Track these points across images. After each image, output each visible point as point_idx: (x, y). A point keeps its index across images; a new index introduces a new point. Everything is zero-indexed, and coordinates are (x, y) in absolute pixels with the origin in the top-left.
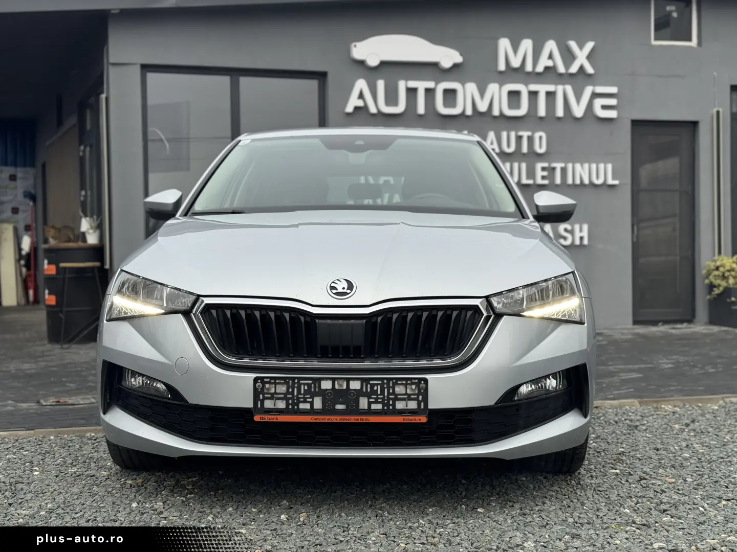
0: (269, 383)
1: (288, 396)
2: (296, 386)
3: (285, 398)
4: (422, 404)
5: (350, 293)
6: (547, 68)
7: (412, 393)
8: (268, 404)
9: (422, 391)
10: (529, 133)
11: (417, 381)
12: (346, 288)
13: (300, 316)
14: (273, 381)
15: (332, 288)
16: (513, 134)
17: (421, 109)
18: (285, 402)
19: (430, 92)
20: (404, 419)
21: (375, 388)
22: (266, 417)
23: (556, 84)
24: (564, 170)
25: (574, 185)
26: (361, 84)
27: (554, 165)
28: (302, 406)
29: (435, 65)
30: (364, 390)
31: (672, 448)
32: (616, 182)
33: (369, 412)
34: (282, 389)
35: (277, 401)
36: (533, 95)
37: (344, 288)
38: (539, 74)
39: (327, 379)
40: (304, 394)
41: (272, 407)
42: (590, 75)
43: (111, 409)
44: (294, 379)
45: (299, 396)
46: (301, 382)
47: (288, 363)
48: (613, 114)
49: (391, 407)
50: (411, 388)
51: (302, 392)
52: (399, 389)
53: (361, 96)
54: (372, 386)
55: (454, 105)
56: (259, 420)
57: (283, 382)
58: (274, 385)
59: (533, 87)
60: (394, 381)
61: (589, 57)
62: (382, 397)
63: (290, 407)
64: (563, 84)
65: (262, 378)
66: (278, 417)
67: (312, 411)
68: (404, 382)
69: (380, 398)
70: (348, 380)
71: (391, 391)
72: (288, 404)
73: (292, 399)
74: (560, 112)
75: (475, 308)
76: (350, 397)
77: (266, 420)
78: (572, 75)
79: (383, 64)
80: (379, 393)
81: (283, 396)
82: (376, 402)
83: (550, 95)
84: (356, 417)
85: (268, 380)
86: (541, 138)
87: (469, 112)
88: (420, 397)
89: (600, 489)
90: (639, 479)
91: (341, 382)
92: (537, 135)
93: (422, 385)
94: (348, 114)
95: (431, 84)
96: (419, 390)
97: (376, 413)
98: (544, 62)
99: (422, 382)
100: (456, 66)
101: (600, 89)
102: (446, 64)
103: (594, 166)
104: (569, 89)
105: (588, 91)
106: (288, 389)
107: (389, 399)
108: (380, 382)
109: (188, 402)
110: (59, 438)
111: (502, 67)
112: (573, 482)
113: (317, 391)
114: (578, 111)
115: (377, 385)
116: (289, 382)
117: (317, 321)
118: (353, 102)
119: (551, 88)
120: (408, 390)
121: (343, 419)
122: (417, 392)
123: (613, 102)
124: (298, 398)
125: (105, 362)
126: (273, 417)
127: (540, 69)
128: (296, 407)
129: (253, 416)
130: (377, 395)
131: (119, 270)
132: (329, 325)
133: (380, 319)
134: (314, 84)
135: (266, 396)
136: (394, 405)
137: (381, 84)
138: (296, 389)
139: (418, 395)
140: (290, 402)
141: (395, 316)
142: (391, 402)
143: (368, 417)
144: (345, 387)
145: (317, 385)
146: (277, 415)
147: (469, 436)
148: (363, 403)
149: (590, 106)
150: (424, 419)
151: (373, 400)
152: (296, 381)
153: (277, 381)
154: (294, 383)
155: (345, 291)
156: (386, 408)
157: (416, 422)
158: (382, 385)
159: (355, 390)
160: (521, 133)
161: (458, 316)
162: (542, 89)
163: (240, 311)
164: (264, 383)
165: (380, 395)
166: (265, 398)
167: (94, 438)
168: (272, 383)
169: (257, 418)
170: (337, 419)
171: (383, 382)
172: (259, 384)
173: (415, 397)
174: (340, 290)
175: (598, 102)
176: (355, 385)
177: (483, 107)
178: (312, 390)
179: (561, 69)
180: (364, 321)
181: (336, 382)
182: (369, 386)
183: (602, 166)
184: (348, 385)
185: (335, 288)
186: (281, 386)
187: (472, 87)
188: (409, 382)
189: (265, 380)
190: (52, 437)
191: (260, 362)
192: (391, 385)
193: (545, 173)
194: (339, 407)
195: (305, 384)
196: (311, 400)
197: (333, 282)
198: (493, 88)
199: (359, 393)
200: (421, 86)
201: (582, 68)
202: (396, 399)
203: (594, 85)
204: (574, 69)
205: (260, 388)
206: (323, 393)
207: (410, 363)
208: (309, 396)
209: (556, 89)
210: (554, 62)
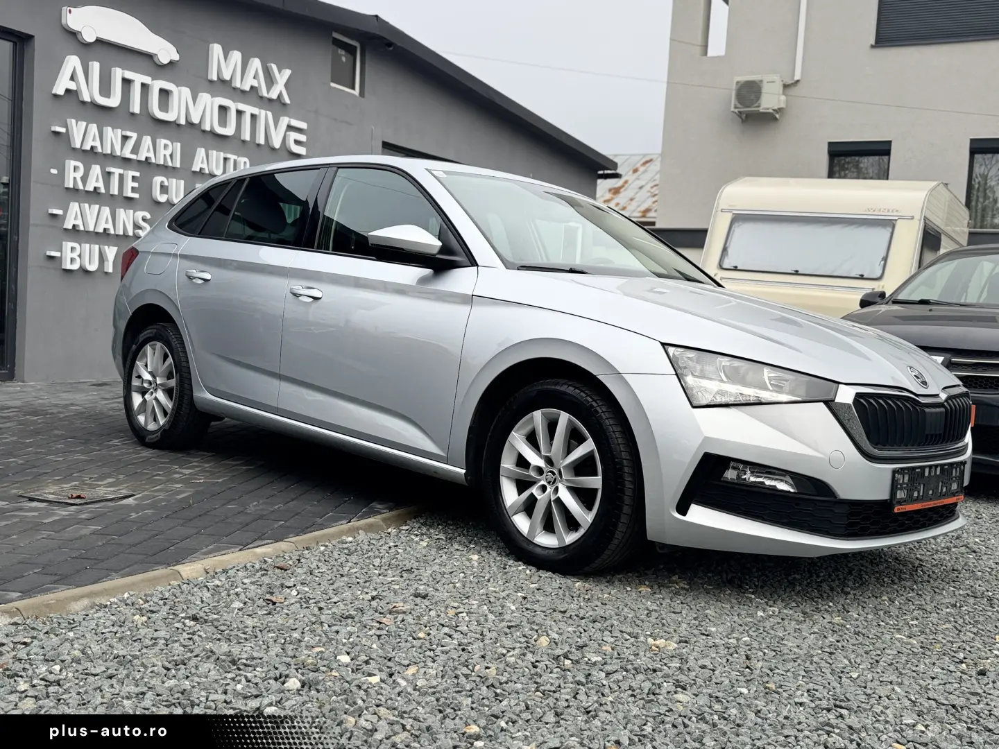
0: (900, 473)
1: (909, 485)
3: (907, 488)
4: (960, 484)
5: (927, 382)
6: (252, 88)
7: (958, 475)
8: (899, 495)
9: (962, 473)
10: (235, 157)
11: (960, 463)
13: (914, 406)
14: (902, 471)
16: (222, 155)
17: (136, 107)
18: (906, 491)
19: (145, 88)
20: (956, 499)
22: (900, 507)
23: (260, 108)
26: (74, 62)
28: (914, 494)
30: (941, 475)
33: (941, 495)
34: (906, 479)
36: (239, 113)
37: (921, 377)
38: (243, 92)
39: (928, 466)
40: (917, 483)
42: (284, 104)
46: (916, 470)
48: (301, 150)
49: (949, 489)
53: (74, 77)
54: (945, 470)
55: (167, 110)
57: (907, 471)
59: (242, 107)
61: (287, 85)
63: (909, 496)
64: (266, 110)
65: (897, 469)
67: (919, 500)
68: (956, 466)
73: (911, 487)
74: (262, 141)
76: (935, 483)
77: (900, 511)
78: (270, 100)
79: (99, 41)
81: (906, 485)
83: (254, 118)
85: (900, 470)
86: (245, 163)
87: (183, 122)
92: (243, 160)
93: (962, 468)
94: (58, 96)
95: (147, 80)
96: (960, 472)
98: (250, 81)
99: (962, 465)
100: (171, 63)
101: (293, 122)
104: (269, 114)
105: (284, 121)
108: (947, 467)
111: (215, 78)
114: (277, 144)
116: (910, 471)
117: (925, 409)
118: (64, 83)
119: (255, 111)
123: (303, 138)
125: (706, 455)
126: (903, 507)
127: (246, 87)
132: (931, 414)
133: (949, 407)
135: (898, 486)
136: (951, 487)
137: (95, 67)
140: (909, 491)
141: (952, 403)
142: (950, 485)
144: (934, 473)
146: (906, 505)
148: (940, 487)
149: (285, 138)
150: (962, 498)
155: (923, 379)
156: (947, 491)
158: (948, 470)
159: (937, 476)
160: (229, 156)
162: (249, 110)
166: (897, 489)
169: (896, 510)
172: (895, 475)
173: (958, 478)
175: (294, 136)
176: (938, 471)
177: (196, 120)
179: (265, 94)
181: (931, 469)
186: (906, 476)
187: (186, 92)
194: (930, 492)
196: (919, 488)
198: (205, 98)
199: (939, 478)
200: (138, 79)
201: (280, 96)
202: (952, 481)
203: (289, 116)
204: (274, 96)
205: (896, 478)
206: (924, 481)
209: (260, 113)
210: (259, 83)
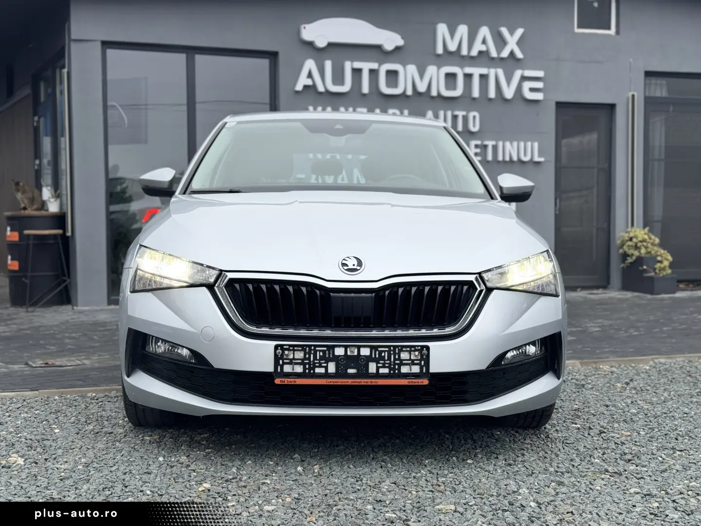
0: (288, 350)
1: (305, 361)
2: (312, 352)
3: (302, 363)
4: (424, 368)
5: (359, 269)
6: (480, 52)
7: (415, 358)
8: (287, 369)
9: (424, 357)
10: (464, 113)
11: (419, 348)
12: (356, 265)
13: (316, 290)
14: (291, 348)
15: (344, 265)
16: (449, 114)
17: (365, 89)
18: (302, 366)
19: (373, 73)
20: (409, 382)
21: (383, 354)
22: (286, 380)
23: (489, 67)
24: (495, 148)
25: (504, 162)
26: (310, 64)
27: (486, 143)
28: (318, 370)
29: (379, 47)
30: (373, 356)
31: (619, 405)
32: (542, 159)
33: (377, 375)
34: (300, 355)
35: (295, 366)
36: (468, 77)
37: (354, 265)
38: (472, 58)
39: (340, 346)
40: (320, 360)
41: (291, 371)
42: (519, 60)
43: (135, 372)
44: (310, 346)
45: (316, 361)
46: (317, 349)
47: (303, 332)
48: (539, 96)
49: (397, 371)
50: (415, 355)
51: (318, 358)
52: (404, 356)
53: (310, 75)
54: (381, 352)
55: (396, 86)
56: (280, 383)
57: (301, 349)
58: (292, 352)
59: (468, 70)
60: (400, 348)
61: (519, 43)
62: (388, 362)
63: (307, 371)
64: (495, 67)
65: (282, 346)
66: (296, 380)
67: (326, 375)
68: (409, 349)
69: (387, 363)
70: (359, 347)
71: (397, 357)
72: (305, 369)
73: (309, 364)
74: (492, 94)
75: (470, 283)
76: (360, 363)
77: (286, 383)
78: (502, 59)
79: (331, 45)
80: (386, 358)
81: (300, 361)
82: (384, 367)
83: (484, 78)
84: (366, 380)
85: (288, 347)
86: (474, 117)
87: (409, 92)
88: (423, 362)
89: (568, 442)
90: (599, 433)
91: (352, 349)
92: (472, 114)
93: (425, 351)
94: (297, 92)
95: (375, 66)
96: (422, 356)
97: (384, 376)
98: (478, 47)
99: (425, 349)
100: (398, 49)
101: (528, 73)
102: (389, 47)
103: (522, 144)
104: (500, 72)
105: (518, 74)
106: (305, 355)
107: (395, 364)
108: (387, 349)
109: (213, 367)
110: (64, 398)
111: (440, 50)
112: (542, 435)
113: (331, 356)
114: (509, 93)
115: (385, 351)
116: (306, 348)
117: (331, 294)
118: (303, 81)
119: (484, 71)
120: (412, 355)
121: (355, 382)
122: (419, 358)
123: (539, 85)
124: (314, 363)
125: (130, 330)
126: (292, 380)
127: (474, 53)
128: (312, 371)
129: (273, 379)
130: (385, 360)
131: (138, 245)
132: (343, 298)
133: (387, 292)
134: (265, 63)
135: (285, 361)
136: (399, 369)
137: (328, 65)
138: (312, 355)
139: (420, 360)
140: (307, 366)
141: (401, 290)
142: (397, 367)
143: (377, 380)
144: (356, 354)
145: (331, 352)
146: (297, 378)
147: (463, 397)
148: (372, 368)
149: (519, 88)
150: (426, 382)
151: (381, 365)
152: (313, 348)
153: (295, 348)
154: (310, 350)
155: (355, 267)
156: (392, 372)
157: (418, 384)
158: (389, 352)
159: (365, 356)
160: (456, 113)
161: (455, 290)
162: (476, 71)
163: (261, 285)
164: (283, 350)
165: (387, 360)
166: (284, 363)
167: (96, 398)
168: (291, 350)
169: (278, 381)
170: (350, 382)
171: (390, 349)
172: (279, 351)
173: (418, 362)
174: (351, 267)
175: (527, 85)
176: (365, 352)
177: (422, 87)
178: (327, 356)
179: (494, 54)
180: (374, 294)
181: (348, 349)
182: (377, 352)
183: (529, 144)
184: (359, 351)
185: (347, 265)
186: (299, 352)
187: (412, 69)
188: (412, 349)
189: (285, 347)
190: (56, 397)
191: (278, 331)
192: (397, 352)
193: (478, 150)
194: (351, 371)
195: (320, 351)
196: (325, 365)
197: (344, 259)
198: (431, 70)
199: (369, 359)
200: (366, 66)
201: (512, 53)
202: (402, 364)
203: (523, 69)
204: (505, 54)
205: (281, 354)
206: (336, 359)
207: (412, 332)
208: (324, 362)
209: (489, 72)
210: (487, 47)
